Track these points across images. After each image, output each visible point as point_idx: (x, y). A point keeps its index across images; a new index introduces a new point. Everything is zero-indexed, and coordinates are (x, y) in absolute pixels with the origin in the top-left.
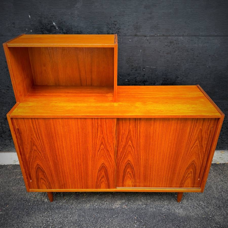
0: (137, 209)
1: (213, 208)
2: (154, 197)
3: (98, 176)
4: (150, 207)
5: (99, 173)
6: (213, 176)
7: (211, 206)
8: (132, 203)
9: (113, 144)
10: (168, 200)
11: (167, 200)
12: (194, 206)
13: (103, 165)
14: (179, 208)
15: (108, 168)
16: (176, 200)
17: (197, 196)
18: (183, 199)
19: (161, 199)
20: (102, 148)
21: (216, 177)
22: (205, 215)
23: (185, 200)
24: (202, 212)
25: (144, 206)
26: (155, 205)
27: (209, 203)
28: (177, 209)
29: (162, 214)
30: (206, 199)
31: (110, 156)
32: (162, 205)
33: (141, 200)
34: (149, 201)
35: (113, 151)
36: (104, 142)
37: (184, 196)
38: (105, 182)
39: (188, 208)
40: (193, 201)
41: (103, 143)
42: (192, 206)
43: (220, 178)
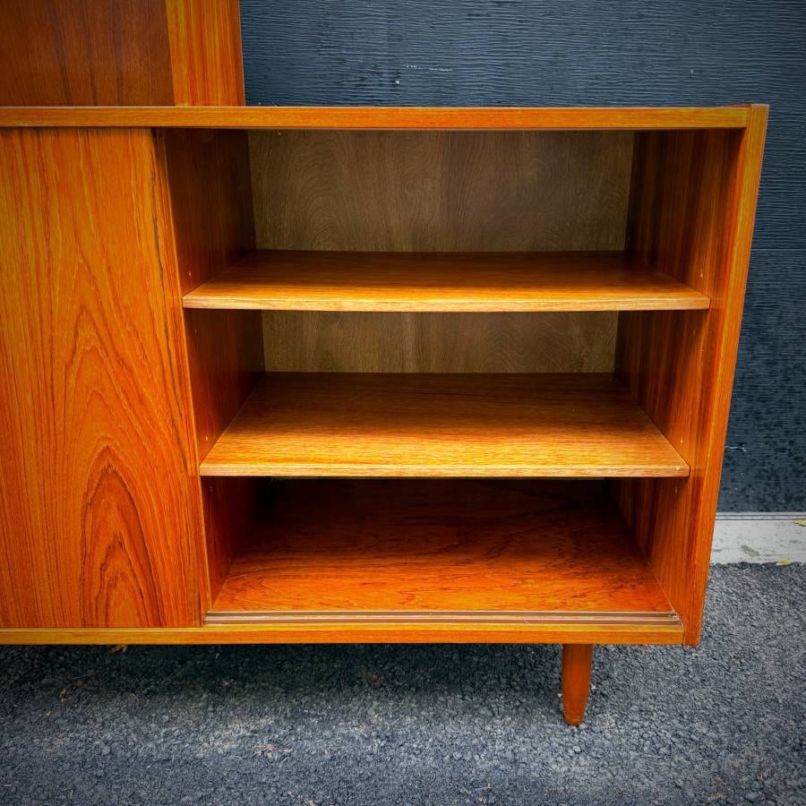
0: (333, 759)
1: (768, 751)
2: (441, 699)
3: (88, 536)
4: (410, 751)
5: (90, 516)
6: (761, 611)
7: (753, 744)
8: (313, 730)
9: (152, 314)
10: (518, 712)
11: (511, 715)
12: (658, 745)
13: (104, 465)
14: (571, 752)
15: (140, 483)
16: (560, 716)
17: (679, 696)
18: (597, 710)
19: (474, 712)
20: (87, 341)
21: (776, 614)
22: (718, 789)
23: (608, 715)
24: (704, 774)
25: (378, 743)
26: (441, 737)
27: (744, 728)
28: (560, 759)
29: (473, 785)
30: (724, 709)
31: (142, 401)
32: (475, 741)
33: (365, 716)
34: (409, 719)
35: (158, 369)
36: (92, 305)
37: (604, 695)
38: (131, 579)
39: (624, 754)
40: (652, 721)
41: (88, 313)
42: (648, 742)
43: (799, 618)
